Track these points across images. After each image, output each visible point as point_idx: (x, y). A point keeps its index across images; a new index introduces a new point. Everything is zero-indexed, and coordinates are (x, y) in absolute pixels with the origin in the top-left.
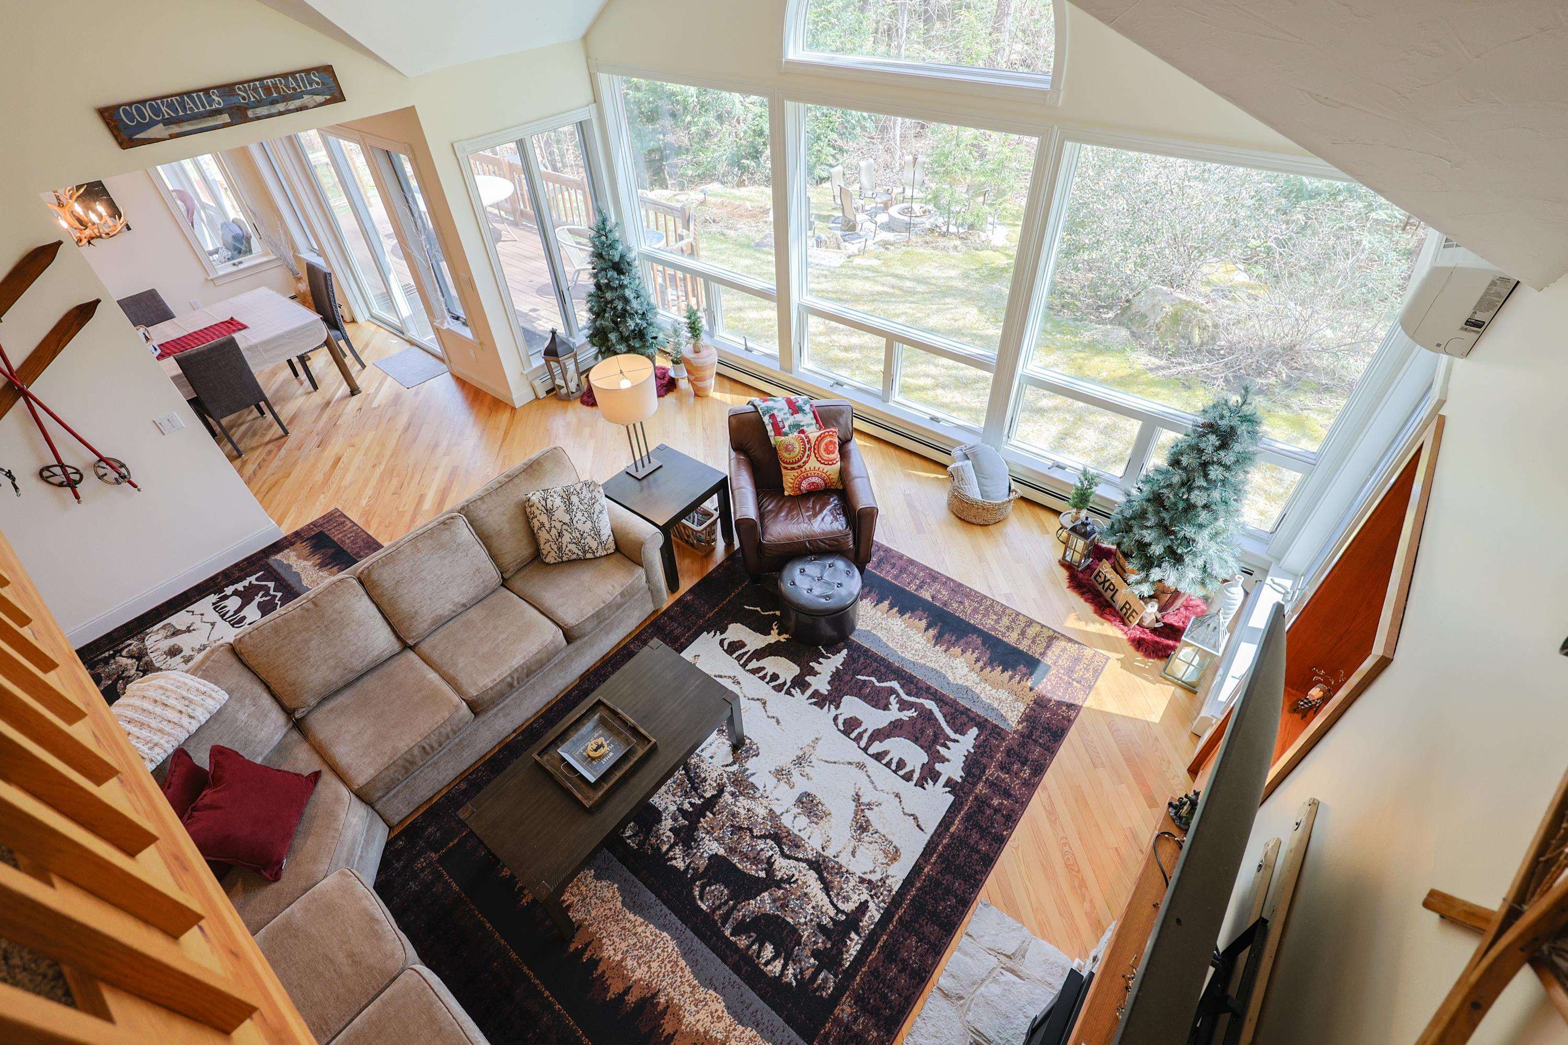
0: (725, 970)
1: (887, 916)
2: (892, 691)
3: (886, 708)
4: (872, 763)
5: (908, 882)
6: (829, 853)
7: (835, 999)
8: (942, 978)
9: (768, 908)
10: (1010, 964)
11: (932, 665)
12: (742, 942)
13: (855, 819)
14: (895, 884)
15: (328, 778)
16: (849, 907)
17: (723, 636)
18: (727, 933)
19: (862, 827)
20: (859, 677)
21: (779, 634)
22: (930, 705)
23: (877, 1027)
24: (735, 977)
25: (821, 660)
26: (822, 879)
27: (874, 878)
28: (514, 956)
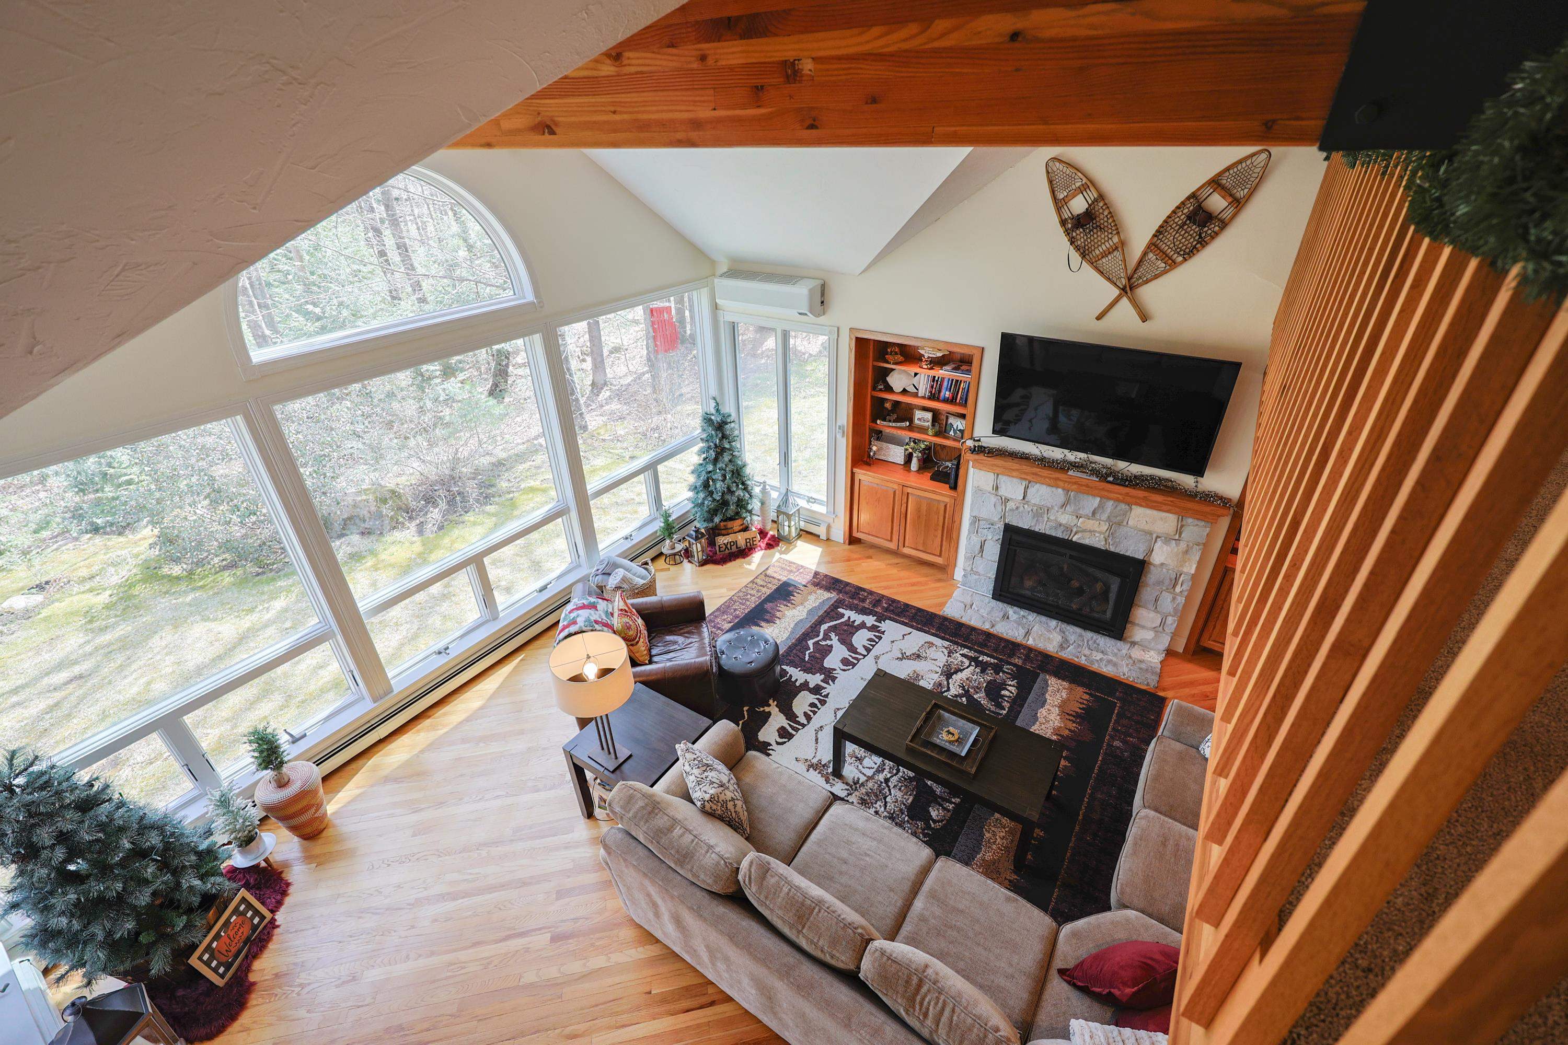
0: (1025, 710)
1: (966, 647)
2: (816, 643)
3: (831, 646)
4: (873, 653)
5: (943, 638)
6: (939, 670)
7: (1015, 665)
8: (986, 627)
9: (983, 694)
10: (968, 606)
11: (792, 626)
12: (1006, 705)
13: (914, 659)
14: (946, 644)
15: (1058, 963)
16: (967, 662)
17: (773, 743)
18: (1005, 712)
19: (918, 656)
20: (807, 659)
21: (769, 705)
22: (824, 627)
23: (1019, 650)
24: (1026, 705)
25: (793, 679)
26: (956, 672)
27: (946, 652)
28: (1077, 828)
